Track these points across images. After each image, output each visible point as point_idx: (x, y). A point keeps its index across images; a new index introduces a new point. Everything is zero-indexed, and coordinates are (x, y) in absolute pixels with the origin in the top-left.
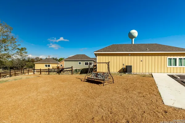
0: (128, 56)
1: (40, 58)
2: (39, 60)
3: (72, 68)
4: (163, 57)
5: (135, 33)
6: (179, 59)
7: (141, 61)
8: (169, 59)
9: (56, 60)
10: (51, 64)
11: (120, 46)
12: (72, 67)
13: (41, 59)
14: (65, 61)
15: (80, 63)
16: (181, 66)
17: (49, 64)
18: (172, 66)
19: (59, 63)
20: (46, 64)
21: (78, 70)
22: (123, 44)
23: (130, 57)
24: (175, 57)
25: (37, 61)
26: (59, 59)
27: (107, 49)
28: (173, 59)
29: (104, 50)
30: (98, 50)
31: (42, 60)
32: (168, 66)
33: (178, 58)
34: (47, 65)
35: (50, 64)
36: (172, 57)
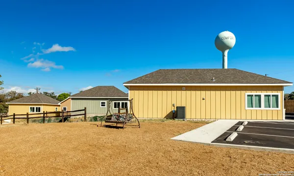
0: (181, 90)
1: (19, 94)
2: (16, 98)
3: (85, 110)
4: (238, 92)
5: (229, 37)
6: (265, 96)
7: (203, 99)
8: (248, 96)
9: (52, 96)
10: (43, 105)
11: (170, 73)
12: (85, 108)
13: (20, 96)
14: (72, 99)
15: (103, 104)
16: (268, 109)
17: (38, 107)
18: (254, 108)
19: (59, 104)
20: (32, 106)
21: (100, 117)
22: (177, 70)
23: (184, 92)
24: (258, 93)
25: (12, 100)
26: (59, 96)
27: (147, 79)
28: (255, 96)
29: (140, 80)
30: (131, 80)
31: (22, 97)
32: (247, 108)
33: (263, 94)
34: (34, 108)
35: (41, 105)
36: (254, 93)
